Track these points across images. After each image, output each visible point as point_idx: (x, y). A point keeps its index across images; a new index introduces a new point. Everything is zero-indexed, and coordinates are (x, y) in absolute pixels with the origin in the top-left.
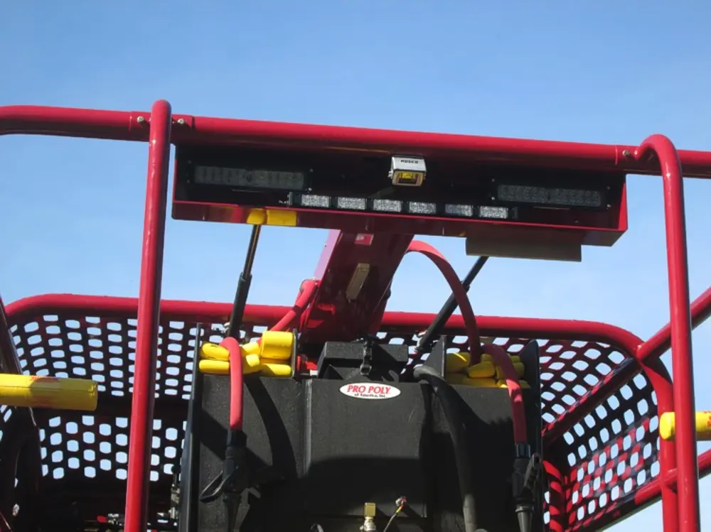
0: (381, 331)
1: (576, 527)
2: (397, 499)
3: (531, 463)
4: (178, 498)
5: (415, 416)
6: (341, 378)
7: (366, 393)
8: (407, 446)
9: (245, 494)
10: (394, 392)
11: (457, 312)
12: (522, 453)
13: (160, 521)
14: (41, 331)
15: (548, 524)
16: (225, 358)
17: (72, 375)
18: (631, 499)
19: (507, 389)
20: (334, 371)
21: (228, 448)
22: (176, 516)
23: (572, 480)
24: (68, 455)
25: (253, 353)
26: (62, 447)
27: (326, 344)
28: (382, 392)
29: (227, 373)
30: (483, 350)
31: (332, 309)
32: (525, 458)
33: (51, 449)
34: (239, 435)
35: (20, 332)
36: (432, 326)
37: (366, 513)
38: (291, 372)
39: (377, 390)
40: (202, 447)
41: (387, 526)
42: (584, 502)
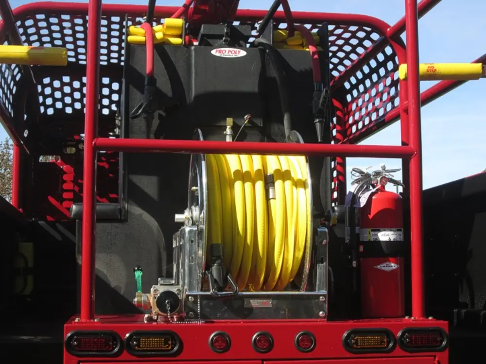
0: (237, 20)
1: (351, 137)
2: (245, 116)
3: (323, 94)
4: (120, 122)
5: (255, 67)
6: (212, 46)
7: (226, 53)
8: (250, 85)
9: (156, 114)
10: (243, 53)
11: (281, 8)
12: (318, 89)
13: (111, 138)
14: (35, 25)
15: (335, 136)
16: (143, 34)
17: (54, 45)
18: (383, 119)
19: (309, 51)
20: (207, 41)
21: (146, 87)
22: (119, 133)
23: (349, 110)
24: (55, 100)
25: (159, 32)
26: (52, 95)
27: (203, 25)
28: (236, 53)
29: (144, 43)
30: (296, 29)
31: (207, 8)
32: (320, 91)
33: (45, 97)
34: (152, 79)
35: (23, 26)
36: (266, 17)
37: (227, 124)
38: (182, 42)
39: (233, 52)
40: (131, 87)
41: (240, 131)
42: (356, 123)
